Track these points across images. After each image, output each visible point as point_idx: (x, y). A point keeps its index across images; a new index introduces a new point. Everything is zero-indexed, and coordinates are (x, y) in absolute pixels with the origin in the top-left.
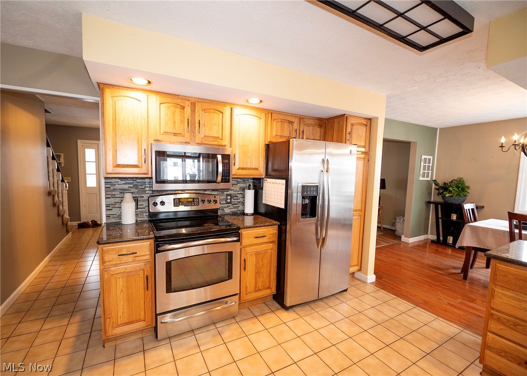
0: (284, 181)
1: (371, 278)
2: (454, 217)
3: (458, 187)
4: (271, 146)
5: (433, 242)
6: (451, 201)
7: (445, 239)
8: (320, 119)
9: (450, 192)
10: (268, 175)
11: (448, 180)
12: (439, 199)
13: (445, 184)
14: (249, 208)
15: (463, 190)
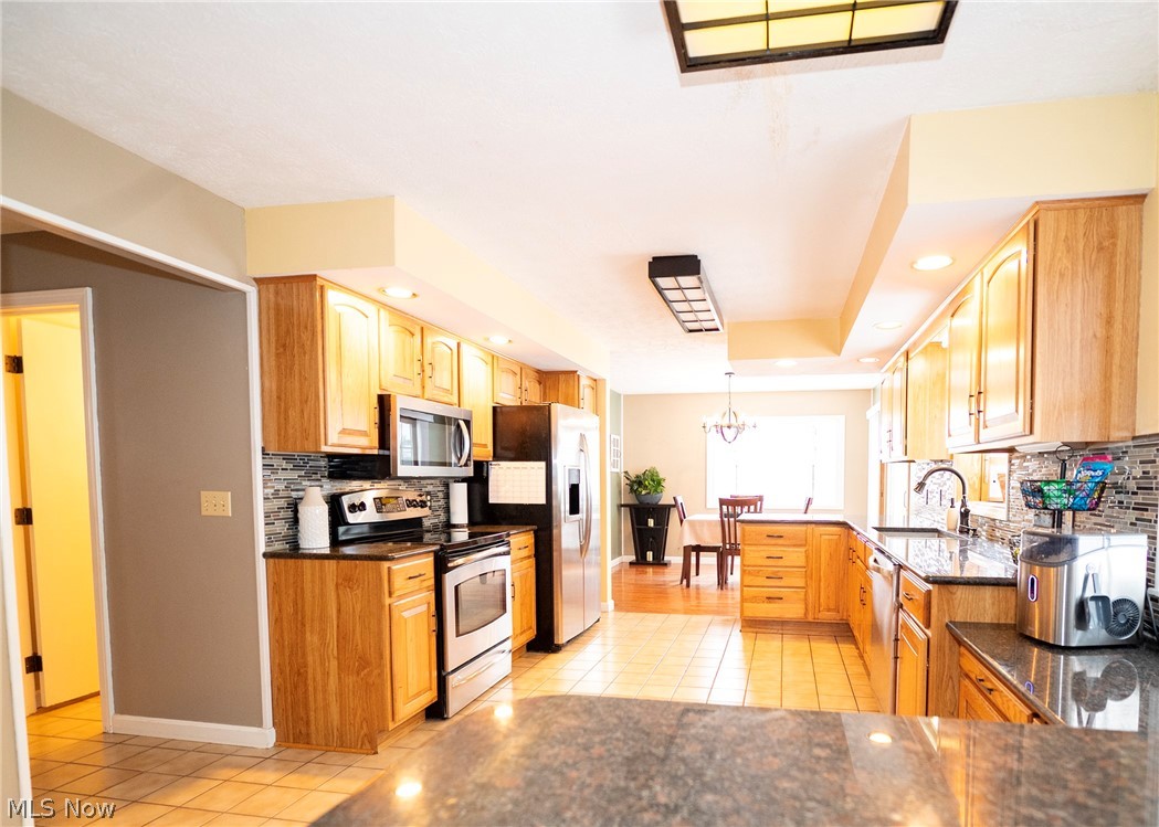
0: (543, 464)
1: (611, 603)
2: (651, 523)
3: (653, 481)
4: (498, 410)
5: (631, 563)
6: (649, 500)
7: (645, 557)
8: (539, 372)
9: (646, 488)
10: (497, 457)
11: (640, 472)
12: (632, 500)
13: (637, 477)
14: (460, 514)
15: (659, 484)
